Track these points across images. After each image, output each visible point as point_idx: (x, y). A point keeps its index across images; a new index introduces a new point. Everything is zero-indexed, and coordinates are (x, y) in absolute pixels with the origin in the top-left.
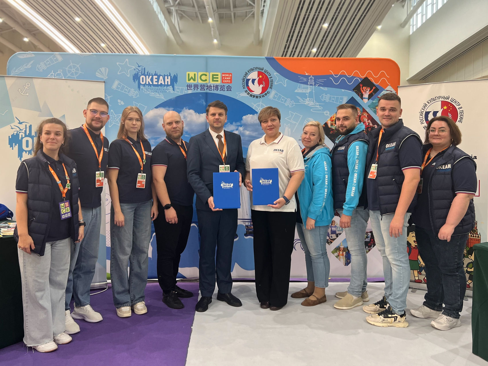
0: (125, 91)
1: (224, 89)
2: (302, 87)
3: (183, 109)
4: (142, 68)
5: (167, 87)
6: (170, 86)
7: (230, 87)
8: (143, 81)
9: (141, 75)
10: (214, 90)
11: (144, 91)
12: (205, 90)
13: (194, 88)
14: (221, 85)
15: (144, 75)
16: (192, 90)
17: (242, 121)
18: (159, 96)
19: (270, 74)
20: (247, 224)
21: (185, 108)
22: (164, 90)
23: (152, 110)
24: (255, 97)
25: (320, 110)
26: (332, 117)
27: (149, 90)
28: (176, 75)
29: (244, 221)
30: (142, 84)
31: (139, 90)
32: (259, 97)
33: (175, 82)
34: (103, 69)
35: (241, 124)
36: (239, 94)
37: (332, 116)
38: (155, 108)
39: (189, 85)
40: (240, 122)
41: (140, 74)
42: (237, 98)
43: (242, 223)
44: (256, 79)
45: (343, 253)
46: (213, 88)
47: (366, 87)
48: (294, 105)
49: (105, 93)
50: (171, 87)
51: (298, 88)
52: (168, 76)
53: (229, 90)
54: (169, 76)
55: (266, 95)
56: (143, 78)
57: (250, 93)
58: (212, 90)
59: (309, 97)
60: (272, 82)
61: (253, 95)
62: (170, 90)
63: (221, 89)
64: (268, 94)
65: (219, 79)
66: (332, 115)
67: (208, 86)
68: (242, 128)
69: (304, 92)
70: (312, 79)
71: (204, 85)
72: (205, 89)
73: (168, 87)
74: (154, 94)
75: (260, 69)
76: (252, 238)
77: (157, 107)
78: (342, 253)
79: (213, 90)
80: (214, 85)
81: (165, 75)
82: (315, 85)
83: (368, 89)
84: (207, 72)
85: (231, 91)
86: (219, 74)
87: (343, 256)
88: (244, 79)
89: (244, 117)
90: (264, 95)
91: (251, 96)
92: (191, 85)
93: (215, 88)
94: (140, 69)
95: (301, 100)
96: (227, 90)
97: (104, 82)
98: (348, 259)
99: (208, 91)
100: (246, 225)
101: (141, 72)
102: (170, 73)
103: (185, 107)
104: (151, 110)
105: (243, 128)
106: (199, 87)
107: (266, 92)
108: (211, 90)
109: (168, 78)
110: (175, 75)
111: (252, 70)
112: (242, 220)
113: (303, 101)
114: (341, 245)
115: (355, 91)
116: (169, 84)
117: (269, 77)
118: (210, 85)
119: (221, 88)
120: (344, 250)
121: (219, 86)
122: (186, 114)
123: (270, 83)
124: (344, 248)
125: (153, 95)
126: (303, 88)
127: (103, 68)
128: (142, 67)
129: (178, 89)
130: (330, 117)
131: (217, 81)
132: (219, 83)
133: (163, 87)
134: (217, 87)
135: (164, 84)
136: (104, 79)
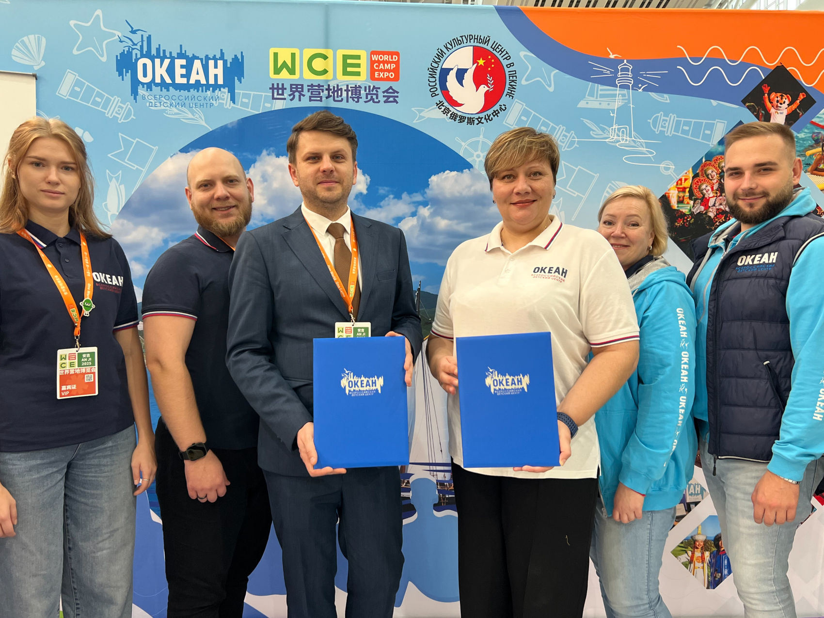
0: (95, 103)
1: (377, 98)
2: (600, 92)
3: (259, 153)
4: (142, 36)
5: (213, 91)
6: (222, 89)
7: (395, 92)
8: (145, 75)
9: (139, 56)
10: (347, 101)
11: (148, 104)
12: (324, 99)
13: (290, 95)
14: (370, 87)
15: (148, 55)
16: (285, 99)
17: (427, 191)
18: (190, 116)
19: (507, 55)
20: (440, 476)
21: (264, 152)
22: (205, 99)
23: (171, 157)
24: (466, 120)
25: (648, 160)
26: (681, 180)
27: (163, 99)
28: (240, 57)
29: (432, 468)
30: (143, 84)
31: (135, 99)
32: (476, 122)
33: (236, 78)
34: (31, 40)
35: (424, 198)
36: (422, 111)
37: (682, 176)
38: (179, 152)
39: (278, 84)
40: (423, 194)
41: (136, 54)
42: (415, 123)
43: (427, 475)
44: (468, 69)
45: (703, 554)
46: (344, 94)
47: (779, 94)
48: (576, 145)
49: (38, 107)
50: (225, 93)
51: (586, 97)
52: (215, 59)
53: (391, 99)
54: (220, 59)
55: (496, 114)
56: (145, 65)
57: (451, 108)
58: (342, 99)
59: (617, 123)
60: (515, 78)
61: (459, 114)
62: (223, 100)
63: (369, 97)
64: (502, 113)
65: (364, 70)
66: (681, 173)
67: (331, 88)
68: (428, 209)
69: (604, 106)
70: (627, 70)
71: (319, 86)
72: (321, 97)
73: (217, 91)
74: (176, 111)
75: (478, 39)
76: (455, 514)
77: (185, 150)
78: (700, 555)
79: (345, 100)
80: (347, 86)
81: (207, 58)
82: (635, 87)
83: (784, 100)
84: (327, 47)
85: (397, 103)
86: (364, 54)
87: (703, 562)
88: (433, 70)
89: (434, 179)
90: (492, 116)
91: (454, 117)
92: (283, 85)
93: (350, 93)
94: (136, 38)
95: (595, 131)
96: (385, 102)
97: (35, 76)
98: (716, 570)
99: (332, 104)
100: (437, 481)
101: (138, 47)
102: (221, 50)
103: (267, 150)
104: (169, 158)
105: (432, 210)
106: (305, 92)
107: (496, 107)
108: (340, 99)
109: (216, 67)
110: (236, 56)
111: (457, 43)
112: (427, 467)
113: (601, 132)
114: (698, 534)
115: (747, 104)
116: (220, 81)
117: (505, 63)
118: (338, 85)
119: (367, 95)
120: (705, 547)
121: (363, 88)
122: (270, 170)
123: (508, 81)
124: (706, 542)
125: (176, 114)
126: (602, 96)
127: (32, 37)
128: (143, 33)
129: (247, 96)
130: (676, 180)
131: (358, 74)
132: (363, 79)
133: (202, 91)
134: (356, 90)
135: (205, 83)
136: (36, 68)
